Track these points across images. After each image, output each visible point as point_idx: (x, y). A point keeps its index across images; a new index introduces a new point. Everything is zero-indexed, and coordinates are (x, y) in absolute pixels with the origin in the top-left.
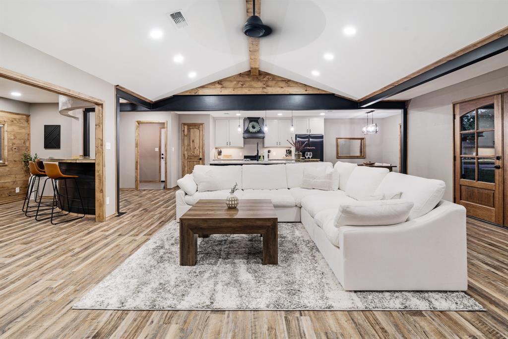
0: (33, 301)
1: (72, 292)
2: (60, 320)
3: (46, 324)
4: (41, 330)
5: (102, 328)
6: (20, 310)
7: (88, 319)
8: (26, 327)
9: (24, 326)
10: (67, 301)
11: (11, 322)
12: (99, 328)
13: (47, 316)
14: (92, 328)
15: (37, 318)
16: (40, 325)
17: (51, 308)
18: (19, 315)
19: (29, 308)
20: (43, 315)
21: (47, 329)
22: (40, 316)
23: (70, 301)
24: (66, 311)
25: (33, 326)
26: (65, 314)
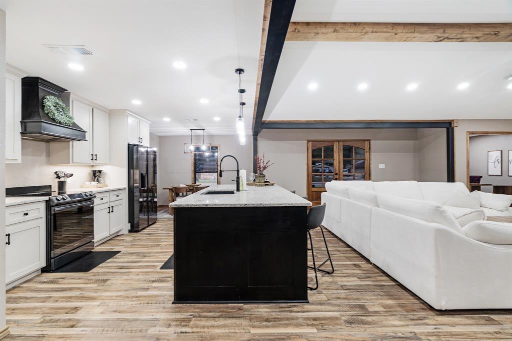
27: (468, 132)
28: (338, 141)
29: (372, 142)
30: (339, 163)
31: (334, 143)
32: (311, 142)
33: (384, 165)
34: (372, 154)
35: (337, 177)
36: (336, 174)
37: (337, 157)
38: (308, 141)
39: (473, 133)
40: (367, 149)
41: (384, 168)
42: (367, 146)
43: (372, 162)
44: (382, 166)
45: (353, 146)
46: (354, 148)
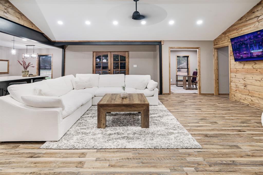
0: (211, 168)
1: (192, 156)
2: (210, 148)
3: (216, 151)
4: (220, 150)
5: (202, 136)
6: (221, 168)
7: (202, 141)
8: (224, 156)
9: (224, 157)
10: (200, 153)
11: (229, 164)
12: (203, 137)
13: (213, 154)
14: (205, 138)
15: (217, 156)
16: (218, 152)
17: (209, 156)
18: (224, 165)
19: (216, 165)
20: (214, 155)
21: (217, 149)
22: (215, 156)
23: (198, 152)
24: (205, 149)
25: (221, 154)
26: (206, 149)
27: (169, 47)
28: (111, 52)
29: (130, 52)
30: (111, 64)
31: (108, 53)
32: (95, 53)
33: (136, 65)
34: (130, 59)
35: (109, 72)
36: (109, 70)
37: (110, 61)
38: (93, 52)
39: (172, 48)
40: (127, 57)
41: (136, 67)
42: (127, 55)
43: (130, 64)
44: (135, 66)
45: (119, 55)
46: (119, 56)
